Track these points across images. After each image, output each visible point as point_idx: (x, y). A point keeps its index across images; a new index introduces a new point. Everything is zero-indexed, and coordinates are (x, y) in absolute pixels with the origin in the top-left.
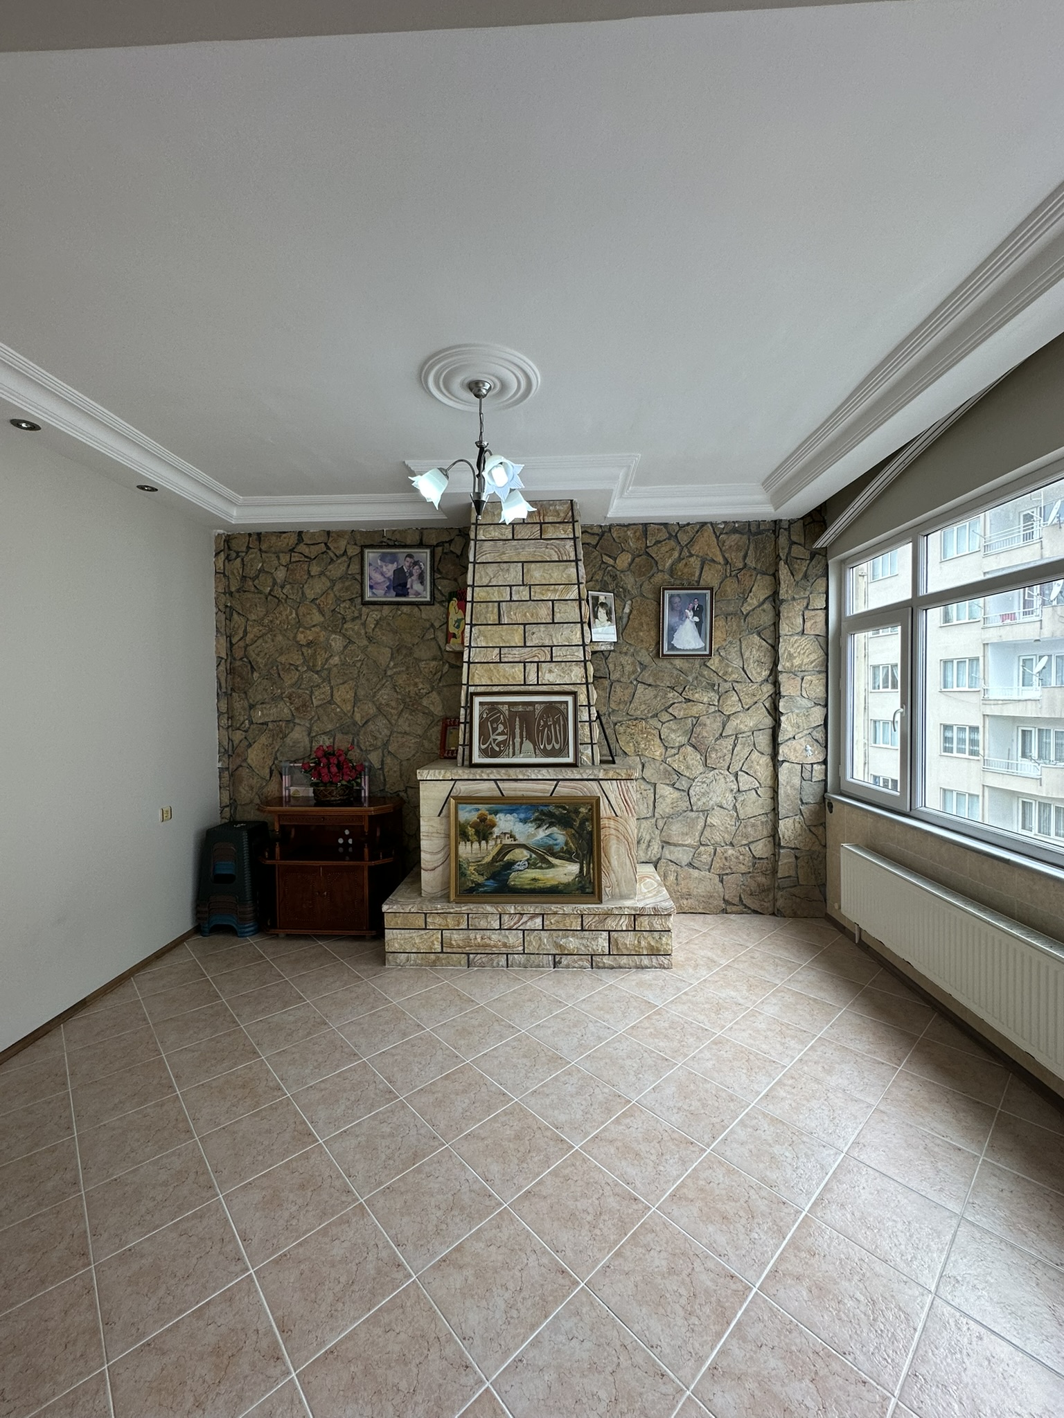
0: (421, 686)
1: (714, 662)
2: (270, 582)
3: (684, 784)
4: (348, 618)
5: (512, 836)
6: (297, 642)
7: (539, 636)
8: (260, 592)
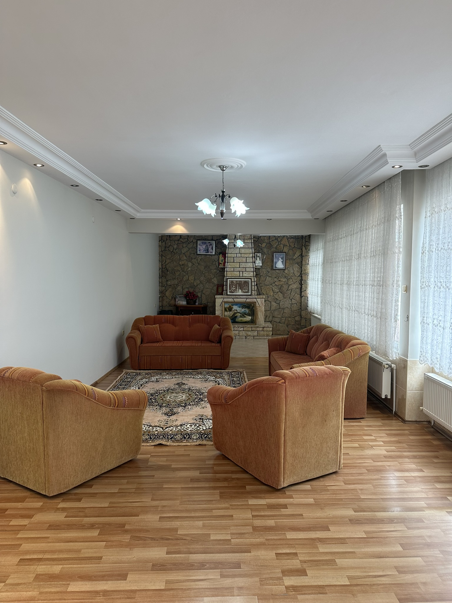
0: (211, 276)
1: (286, 271)
2: (172, 248)
3: (278, 302)
4: (193, 258)
5: (236, 310)
6: (180, 264)
7: (243, 265)
8: (170, 251)
